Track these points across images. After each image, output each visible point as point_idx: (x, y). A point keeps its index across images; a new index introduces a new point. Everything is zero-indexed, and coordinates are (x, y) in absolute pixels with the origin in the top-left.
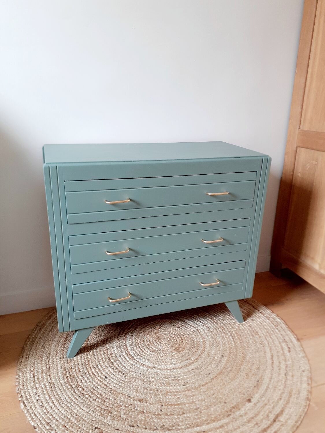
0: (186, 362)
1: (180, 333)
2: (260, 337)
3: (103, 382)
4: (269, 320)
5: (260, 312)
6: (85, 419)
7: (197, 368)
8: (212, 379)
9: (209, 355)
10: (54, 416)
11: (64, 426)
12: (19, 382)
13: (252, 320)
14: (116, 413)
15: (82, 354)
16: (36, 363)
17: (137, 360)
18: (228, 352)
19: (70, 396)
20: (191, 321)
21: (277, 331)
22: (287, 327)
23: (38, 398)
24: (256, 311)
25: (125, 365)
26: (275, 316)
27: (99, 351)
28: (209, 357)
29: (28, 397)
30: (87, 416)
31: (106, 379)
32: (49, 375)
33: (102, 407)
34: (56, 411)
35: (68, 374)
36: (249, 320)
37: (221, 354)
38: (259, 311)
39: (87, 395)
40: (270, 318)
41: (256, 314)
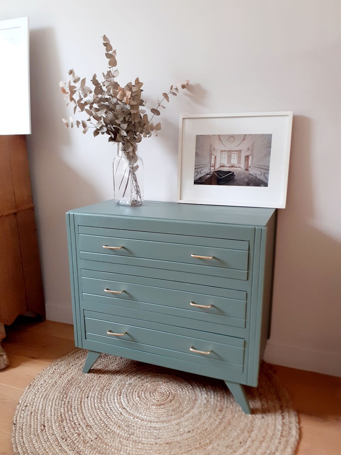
0: (153, 418)
1: (178, 394)
2: (250, 436)
3: (83, 400)
4: (282, 427)
5: (283, 414)
6: (46, 416)
7: (155, 428)
8: (156, 444)
9: (178, 424)
10: (34, 404)
11: (31, 413)
12: (43, 372)
13: (263, 417)
14: (65, 424)
15: (93, 374)
16: (63, 366)
17: (121, 397)
18: (199, 431)
19: (55, 397)
20: (200, 389)
21: (277, 441)
22: (294, 444)
23: (39, 388)
24: (280, 411)
25: (109, 396)
26: (294, 427)
27: (105, 378)
28: (176, 425)
29: (36, 385)
30: (49, 415)
31: (86, 399)
32: (60, 377)
33: (62, 415)
34: (39, 401)
35: (70, 382)
36: (259, 416)
37: (190, 430)
38: (283, 412)
39: (64, 401)
40: (287, 425)
41: (275, 415)
